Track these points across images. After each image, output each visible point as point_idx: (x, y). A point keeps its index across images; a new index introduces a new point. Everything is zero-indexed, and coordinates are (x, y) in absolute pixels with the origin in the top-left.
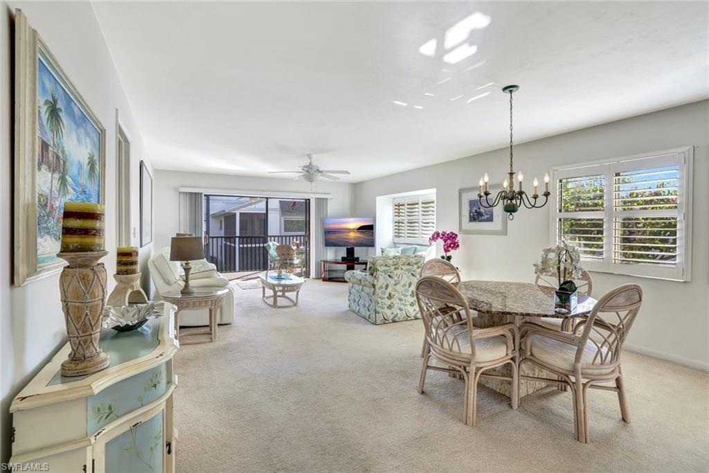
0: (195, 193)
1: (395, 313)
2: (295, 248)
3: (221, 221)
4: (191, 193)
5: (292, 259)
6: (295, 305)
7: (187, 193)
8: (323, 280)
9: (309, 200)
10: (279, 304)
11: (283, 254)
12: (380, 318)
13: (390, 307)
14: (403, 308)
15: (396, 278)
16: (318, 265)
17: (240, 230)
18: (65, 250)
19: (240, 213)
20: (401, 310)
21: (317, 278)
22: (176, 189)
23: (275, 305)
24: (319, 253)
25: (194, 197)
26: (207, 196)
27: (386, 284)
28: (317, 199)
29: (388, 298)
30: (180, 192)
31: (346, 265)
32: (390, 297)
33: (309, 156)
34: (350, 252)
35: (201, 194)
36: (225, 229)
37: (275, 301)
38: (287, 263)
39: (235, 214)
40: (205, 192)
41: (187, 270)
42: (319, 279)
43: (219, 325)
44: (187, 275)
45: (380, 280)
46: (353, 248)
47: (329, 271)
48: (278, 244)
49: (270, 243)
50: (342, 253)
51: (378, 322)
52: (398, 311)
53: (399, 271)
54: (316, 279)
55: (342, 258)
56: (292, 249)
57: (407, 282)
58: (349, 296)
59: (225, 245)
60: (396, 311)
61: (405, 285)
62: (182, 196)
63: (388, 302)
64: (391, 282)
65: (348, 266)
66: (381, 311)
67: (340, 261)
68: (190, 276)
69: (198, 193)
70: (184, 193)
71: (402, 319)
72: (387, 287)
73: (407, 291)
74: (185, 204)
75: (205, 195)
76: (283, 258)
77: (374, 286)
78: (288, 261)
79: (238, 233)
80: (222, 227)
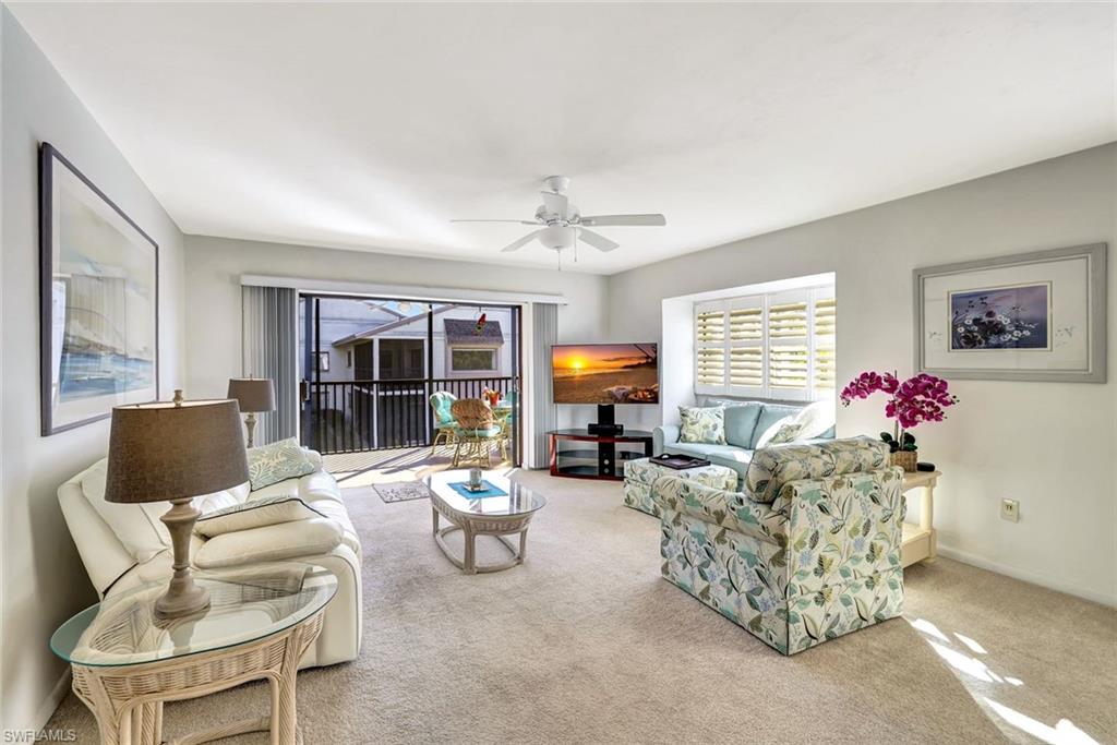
0: (280, 289)
1: (834, 615)
2: (487, 403)
3: (349, 354)
4: (269, 290)
5: (483, 428)
6: (520, 560)
7: (259, 287)
8: (552, 474)
9: (520, 307)
10: (479, 561)
11: (466, 418)
12: (797, 634)
13: (821, 598)
14: (852, 595)
15: (837, 514)
16: (540, 441)
17: (380, 367)
19: (381, 341)
20: (846, 602)
21: (540, 468)
22: (235, 279)
24: (539, 416)
25: (278, 299)
26: (307, 297)
27: (811, 534)
28: (537, 305)
29: (816, 572)
30: (243, 287)
31: (596, 443)
32: (821, 569)
33: (554, 181)
34: (606, 414)
35: (292, 290)
36: (356, 369)
37: (469, 555)
38: (474, 436)
39: (371, 342)
40: (302, 286)
41: (178, 529)
42: (542, 469)
45: (798, 522)
46: (612, 406)
47: (561, 453)
48: (455, 398)
49: (439, 395)
50: (587, 416)
51: (794, 649)
52: (841, 609)
53: (843, 492)
54: (535, 469)
55: (590, 425)
56: (483, 407)
57: (859, 522)
58: (664, 544)
60: (834, 606)
61: (855, 531)
62: (247, 294)
63: (815, 584)
64: (826, 523)
65: (600, 445)
66: (800, 613)
67: (586, 434)
69: (287, 289)
70: (252, 287)
71: (848, 630)
72: (815, 539)
73: (859, 545)
74: (256, 311)
75: (301, 295)
76: (466, 425)
77: (782, 540)
78: (477, 432)
79: (376, 377)
80: (350, 364)
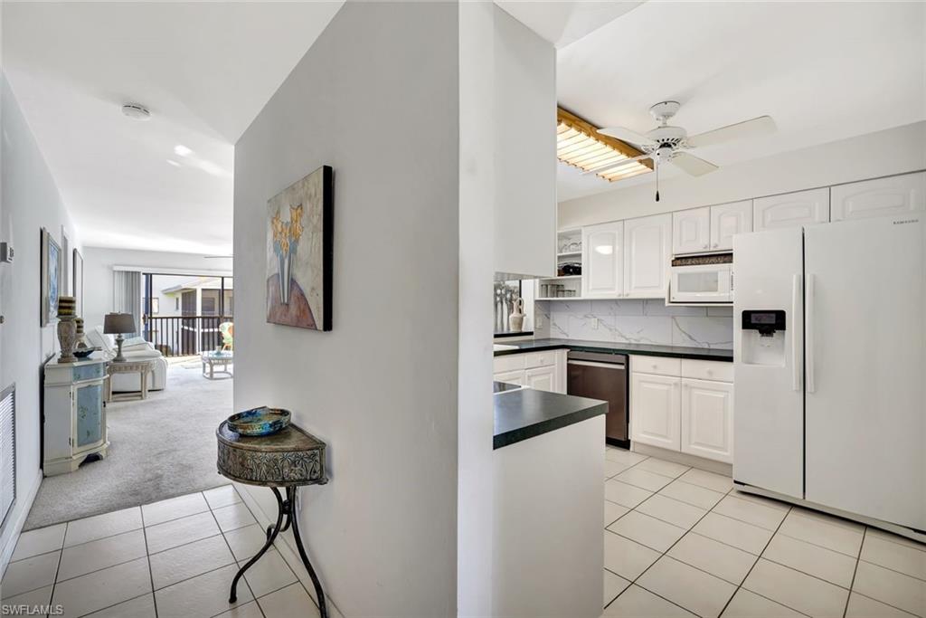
0: (132, 272)
3: (177, 299)
4: (127, 272)
7: (122, 271)
17: (203, 310)
18: (60, 314)
19: (203, 290)
22: (110, 268)
23: (211, 378)
25: (132, 276)
26: (146, 275)
30: (114, 271)
35: (139, 273)
36: (183, 309)
37: (211, 375)
39: (195, 290)
40: (143, 270)
41: (119, 342)
43: (149, 391)
44: (119, 348)
49: (225, 324)
59: (183, 329)
62: (116, 274)
68: (122, 349)
69: (136, 272)
70: (119, 272)
74: (120, 283)
75: (143, 274)
79: (199, 313)
80: (177, 308)
